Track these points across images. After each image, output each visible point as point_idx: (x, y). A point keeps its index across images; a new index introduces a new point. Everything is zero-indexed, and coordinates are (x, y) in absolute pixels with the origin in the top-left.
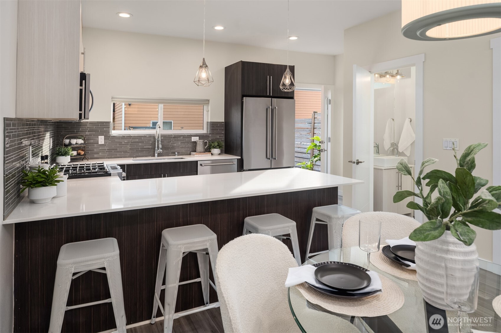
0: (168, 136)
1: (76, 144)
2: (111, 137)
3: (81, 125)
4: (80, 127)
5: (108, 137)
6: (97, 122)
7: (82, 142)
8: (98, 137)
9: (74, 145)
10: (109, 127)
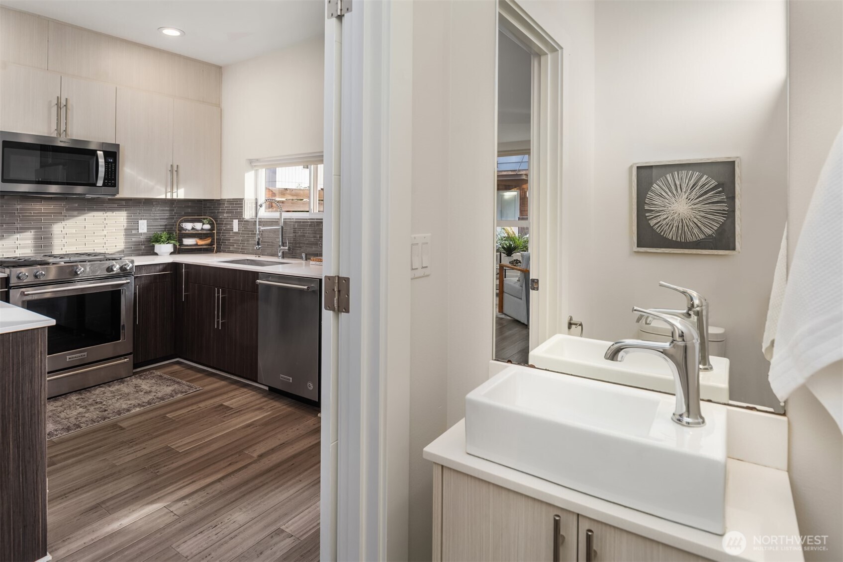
0: (303, 222)
1: (193, 229)
2: (245, 221)
3: (220, 204)
4: (220, 207)
5: (241, 221)
6: (233, 199)
7: (207, 227)
8: (233, 221)
9: (189, 230)
10: (242, 207)
